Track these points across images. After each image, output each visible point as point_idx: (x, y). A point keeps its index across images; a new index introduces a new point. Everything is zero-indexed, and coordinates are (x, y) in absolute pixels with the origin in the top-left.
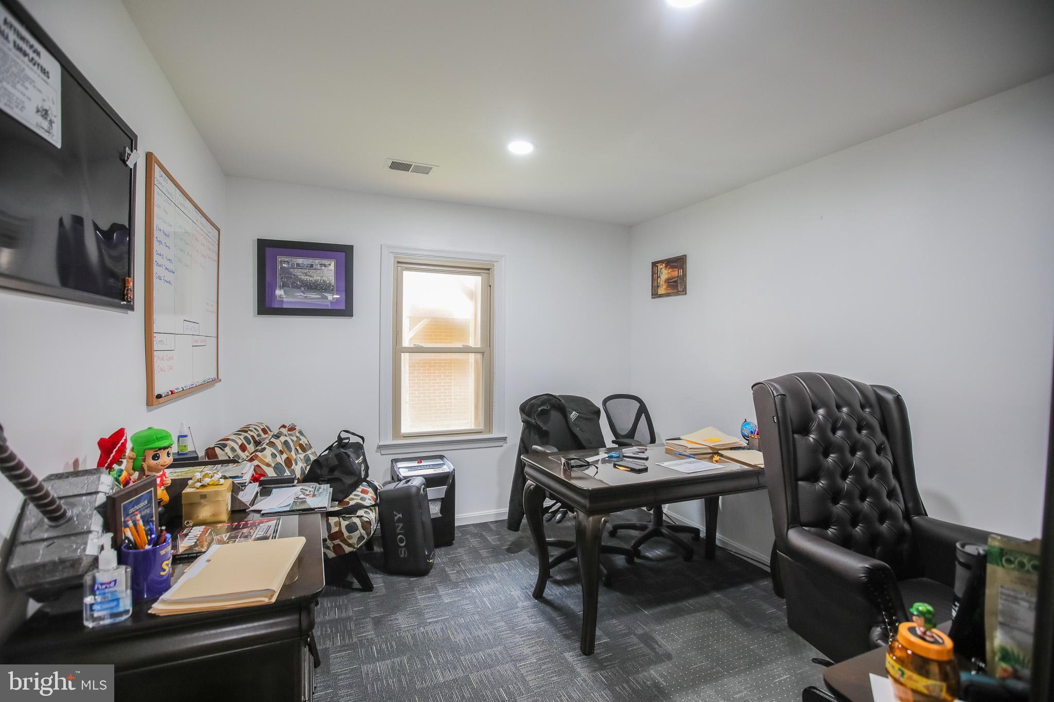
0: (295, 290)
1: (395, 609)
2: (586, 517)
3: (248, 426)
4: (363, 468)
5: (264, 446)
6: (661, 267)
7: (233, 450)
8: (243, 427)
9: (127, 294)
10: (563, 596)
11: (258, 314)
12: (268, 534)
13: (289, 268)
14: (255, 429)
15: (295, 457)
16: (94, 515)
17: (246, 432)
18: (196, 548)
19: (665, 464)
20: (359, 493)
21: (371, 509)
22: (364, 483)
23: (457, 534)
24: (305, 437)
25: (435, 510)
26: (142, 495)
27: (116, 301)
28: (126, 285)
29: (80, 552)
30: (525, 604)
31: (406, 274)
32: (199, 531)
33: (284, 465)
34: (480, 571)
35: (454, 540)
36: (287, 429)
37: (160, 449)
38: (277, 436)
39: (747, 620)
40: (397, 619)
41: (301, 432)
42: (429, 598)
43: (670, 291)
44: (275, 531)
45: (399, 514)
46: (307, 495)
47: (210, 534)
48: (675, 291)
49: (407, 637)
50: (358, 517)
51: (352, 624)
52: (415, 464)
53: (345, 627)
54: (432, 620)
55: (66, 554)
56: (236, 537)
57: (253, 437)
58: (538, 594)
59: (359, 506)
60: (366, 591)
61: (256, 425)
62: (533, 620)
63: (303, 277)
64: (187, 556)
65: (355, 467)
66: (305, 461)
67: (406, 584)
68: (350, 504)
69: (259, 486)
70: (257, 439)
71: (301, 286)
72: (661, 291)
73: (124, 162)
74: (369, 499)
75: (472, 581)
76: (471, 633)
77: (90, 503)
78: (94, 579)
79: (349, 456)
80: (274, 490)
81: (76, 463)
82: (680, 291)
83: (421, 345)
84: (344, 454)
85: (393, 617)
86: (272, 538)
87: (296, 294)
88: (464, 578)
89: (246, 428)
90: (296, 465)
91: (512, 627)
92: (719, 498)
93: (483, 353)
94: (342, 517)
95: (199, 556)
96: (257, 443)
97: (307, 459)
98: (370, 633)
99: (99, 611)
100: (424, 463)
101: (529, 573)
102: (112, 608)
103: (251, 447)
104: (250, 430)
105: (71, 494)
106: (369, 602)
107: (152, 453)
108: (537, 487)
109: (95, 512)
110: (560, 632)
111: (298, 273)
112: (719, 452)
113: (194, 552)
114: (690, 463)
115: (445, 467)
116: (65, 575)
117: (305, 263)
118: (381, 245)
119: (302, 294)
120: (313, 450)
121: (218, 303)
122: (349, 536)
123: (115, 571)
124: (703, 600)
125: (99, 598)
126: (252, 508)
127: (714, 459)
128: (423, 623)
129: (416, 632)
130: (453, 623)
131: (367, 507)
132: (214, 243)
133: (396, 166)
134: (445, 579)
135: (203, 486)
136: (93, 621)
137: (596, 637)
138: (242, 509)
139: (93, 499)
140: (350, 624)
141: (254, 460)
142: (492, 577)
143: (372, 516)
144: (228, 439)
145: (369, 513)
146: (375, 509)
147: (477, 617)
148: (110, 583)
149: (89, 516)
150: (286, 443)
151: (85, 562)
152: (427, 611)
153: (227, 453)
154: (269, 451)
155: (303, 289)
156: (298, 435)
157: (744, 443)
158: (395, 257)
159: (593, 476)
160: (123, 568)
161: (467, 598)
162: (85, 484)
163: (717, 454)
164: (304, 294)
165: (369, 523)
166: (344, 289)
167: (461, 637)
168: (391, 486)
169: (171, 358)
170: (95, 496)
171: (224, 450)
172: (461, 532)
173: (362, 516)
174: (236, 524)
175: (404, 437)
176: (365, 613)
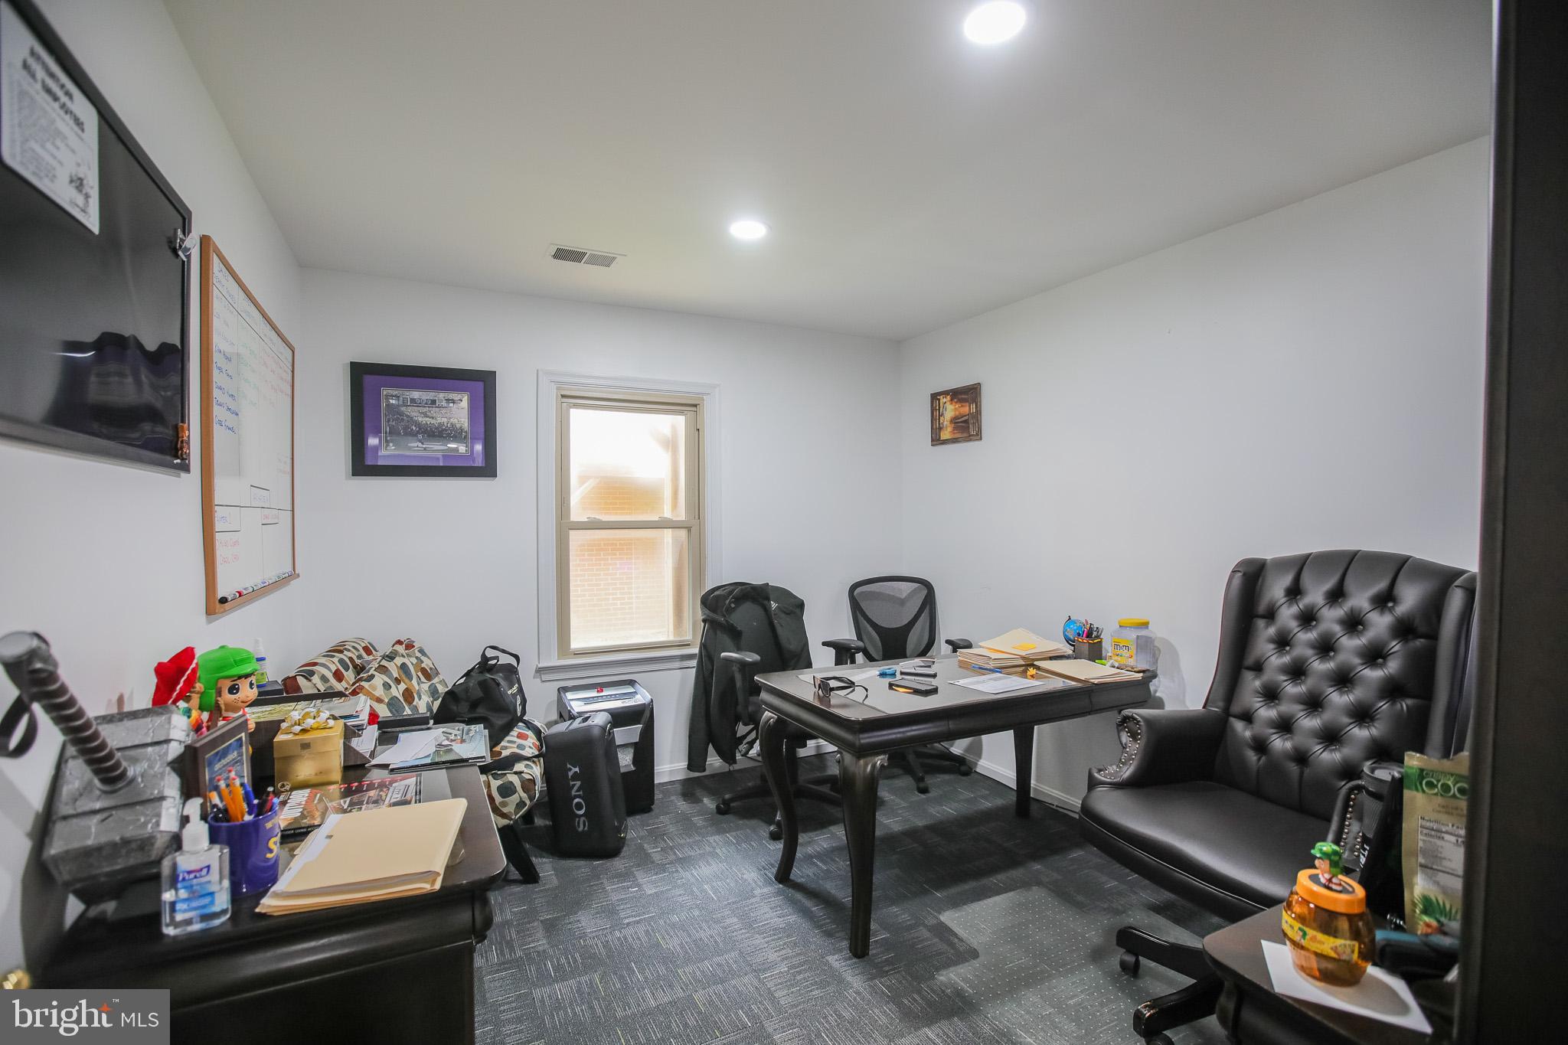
0: (410, 438)
1: (576, 906)
2: (854, 759)
3: (343, 644)
4: (519, 702)
5: (372, 672)
6: (945, 400)
7: (324, 679)
8: (334, 644)
9: (182, 448)
10: (818, 877)
11: (353, 475)
12: (408, 797)
13: (398, 406)
14: (354, 647)
15: (417, 688)
16: (167, 772)
17: (341, 652)
18: (305, 821)
19: (961, 682)
20: (515, 739)
21: (534, 762)
22: (520, 724)
23: (658, 796)
24: (429, 658)
25: (626, 760)
26: (231, 744)
27: (168, 458)
28: (180, 435)
29: (152, 828)
30: (765, 890)
31: (574, 412)
32: (303, 797)
33: (402, 699)
34: (695, 847)
35: (653, 804)
36: (404, 645)
37: (240, 677)
38: (390, 657)
39: (1080, 898)
40: (578, 921)
41: (421, 651)
42: (624, 888)
43: (958, 435)
44: (418, 793)
45: (575, 767)
46: (452, 741)
47: (321, 800)
48: (965, 435)
49: (597, 945)
50: (516, 773)
51: (513, 931)
52: (593, 693)
53: (503, 937)
54: (631, 920)
55: (130, 832)
56: (361, 803)
57: (351, 659)
58: (783, 875)
59: (517, 758)
60: (529, 883)
61: (354, 642)
62: (778, 912)
63: (420, 419)
64: (293, 832)
65: (507, 701)
66: (431, 693)
67: (587, 870)
68: (503, 755)
69: (379, 729)
70: (358, 662)
71: (418, 432)
72: (946, 435)
73: (175, 252)
74: (530, 747)
75: (684, 862)
76: (690, 936)
77: (159, 756)
78: (174, 866)
79: (498, 684)
80: (401, 735)
81: (121, 700)
82: (973, 435)
83: (597, 517)
84: (490, 681)
85: (572, 918)
86: (416, 802)
87: (409, 445)
88: (672, 857)
89: (341, 646)
90: (420, 700)
91: (749, 925)
92: (1033, 729)
93: (689, 529)
94: (492, 774)
95: (310, 832)
96: (359, 669)
97: (434, 692)
98: (540, 942)
99: (185, 911)
100: (607, 692)
101: (766, 846)
102: (204, 907)
103: (350, 675)
104: (346, 649)
105: (129, 744)
106: (535, 898)
107: (228, 684)
108: (779, 721)
109: (168, 769)
110: (819, 927)
111: (413, 412)
112: (1035, 663)
113: (303, 826)
114: (995, 679)
115: (638, 696)
116: (132, 861)
117: (423, 398)
118: (538, 371)
119: (420, 444)
120: (441, 677)
121: (293, 459)
122: (502, 802)
123: (206, 853)
124: (1016, 873)
125: (183, 894)
126: (374, 762)
127: (1029, 673)
128: (618, 925)
129: (610, 937)
130: (662, 922)
131: (528, 759)
132: (287, 369)
133: (561, 254)
134: (644, 861)
135: (304, 731)
136: (175, 928)
137: (871, 932)
138: (359, 763)
139: (164, 751)
140: (510, 932)
141: (358, 693)
142: (714, 855)
143: (536, 771)
144: (315, 664)
145: (532, 768)
146: (539, 761)
147: (696, 913)
148: (201, 870)
149: (159, 776)
150: (403, 666)
151: (160, 842)
152: (622, 907)
153: (315, 685)
154: (379, 679)
155: (420, 436)
156: (418, 655)
157: (1069, 650)
158: (558, 389)
159: (861, 701)
160: (217, 847)
161: (679, 887)
162: (149, 729)
163: (1032, 665)
164: (423, 444)
165: (533, 781)
166: (483, 436)
167: (676, 941)
168: (562, 727)
169: (236, 543)
170: (165, 746)
171: (310, 681)
172: (662, 792)
173: (523, 772)
174: (356, 784)
175: (575, 654)
176: (531, 914)
